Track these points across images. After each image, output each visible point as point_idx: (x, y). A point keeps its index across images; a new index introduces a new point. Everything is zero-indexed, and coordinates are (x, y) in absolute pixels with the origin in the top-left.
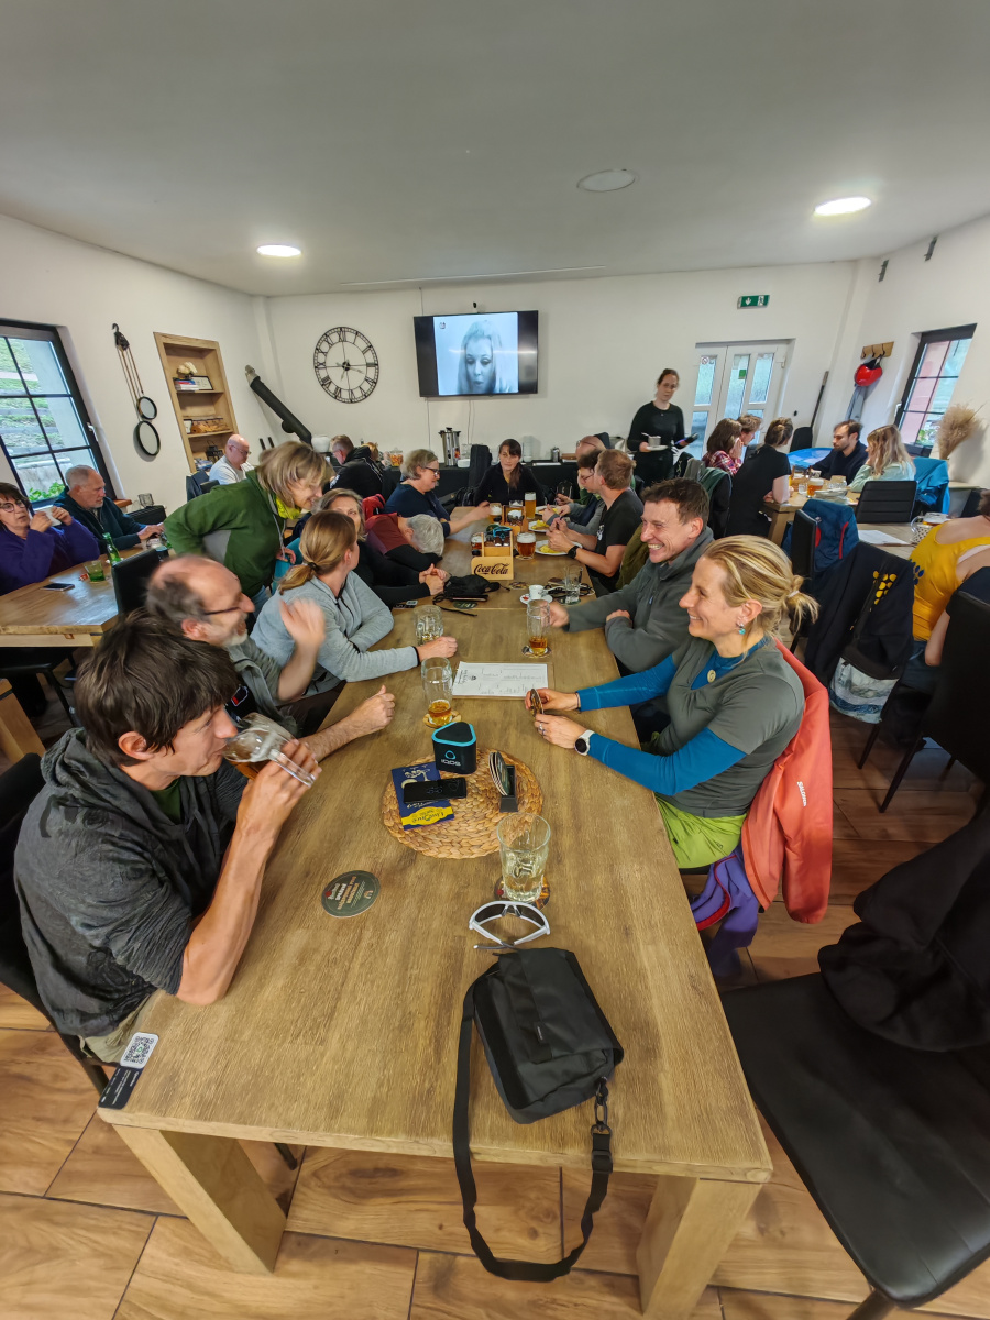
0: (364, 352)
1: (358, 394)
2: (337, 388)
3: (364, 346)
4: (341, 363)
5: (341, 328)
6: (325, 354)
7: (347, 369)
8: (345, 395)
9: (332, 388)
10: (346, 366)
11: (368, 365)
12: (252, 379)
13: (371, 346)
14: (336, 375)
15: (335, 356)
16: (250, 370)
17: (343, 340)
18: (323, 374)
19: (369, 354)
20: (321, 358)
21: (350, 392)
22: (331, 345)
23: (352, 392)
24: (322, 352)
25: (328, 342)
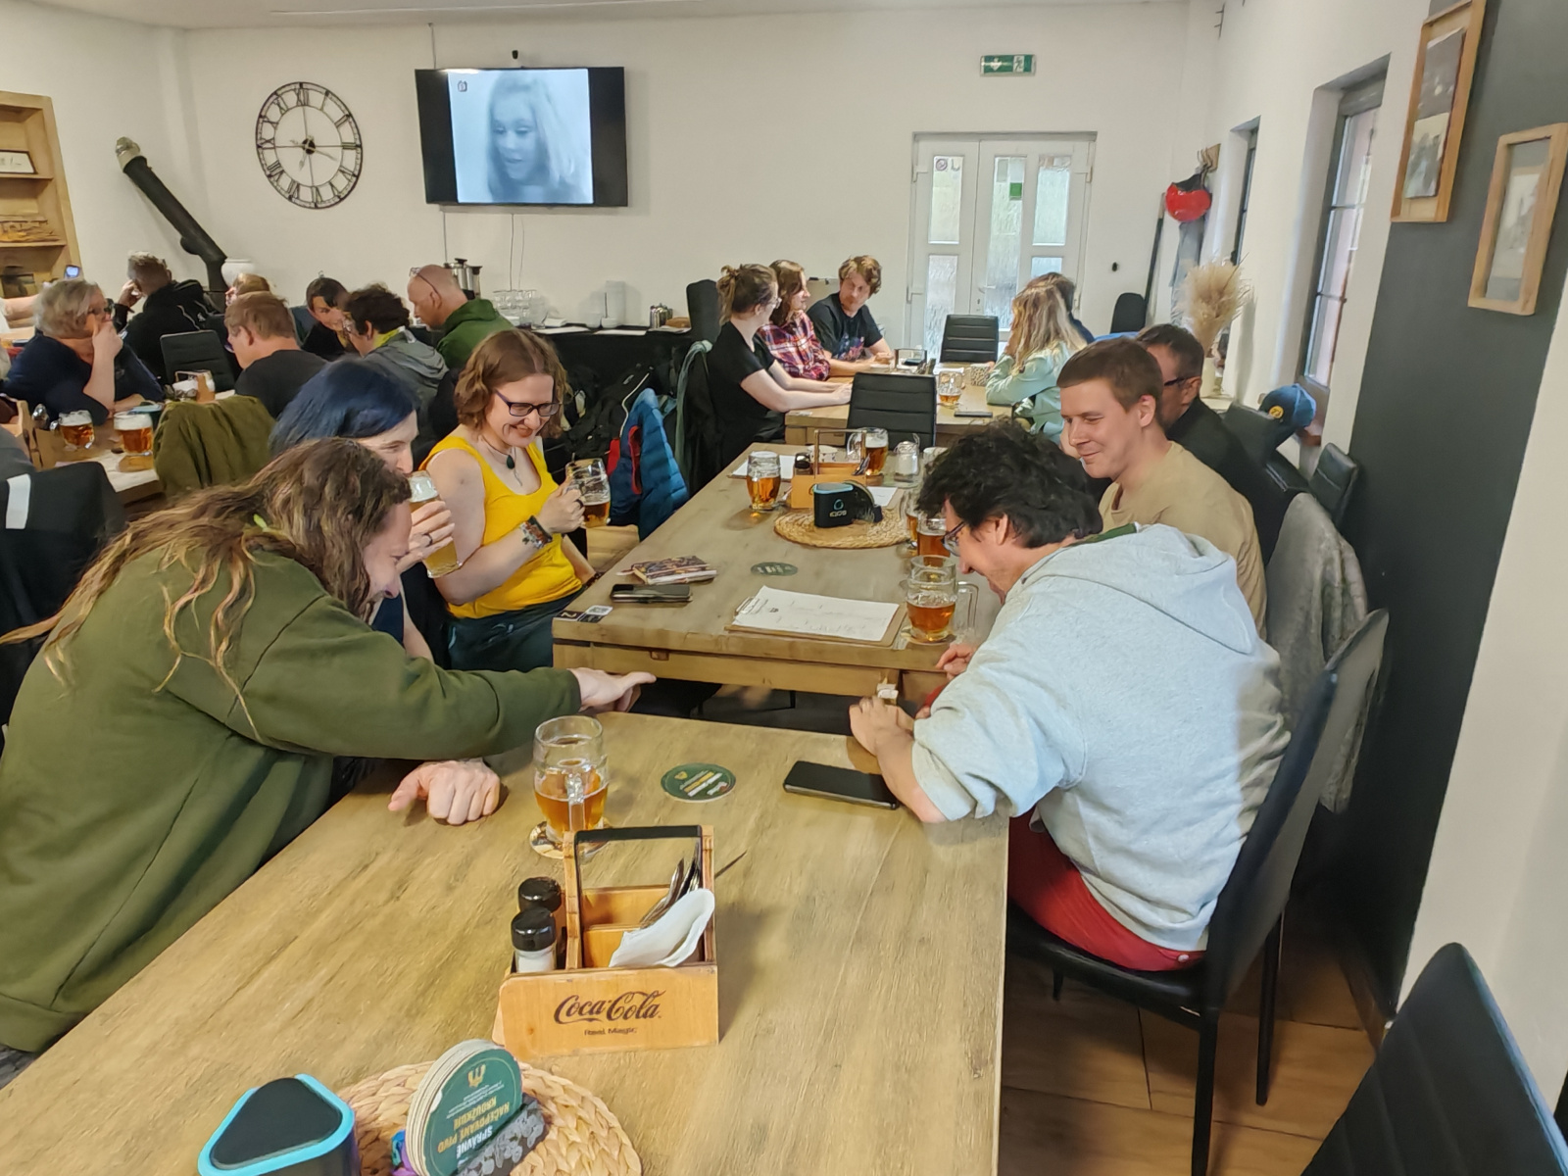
0: (338, 125)
1: (327, 194)
2: (293, 182)
3: (338, 114)
4: (300, 141)
5: (301, 84)
6: (275, 124)
7: (309, 152)
8: (306, 195)
9: (285, 182)
10: (310, 147)
11: (345, 146)
12: (129, 159)
13: (350, 115)
14: (291, 160)
15: (291, 128)
16: (125, 145)
17: (303, 104)
18: (270, 157)
19: (347, 129)
20: (268, 132)
21: (314, 190)
22: (284, 111)
23: (317, 190)
24: (269, 122)
25: (279, 105)
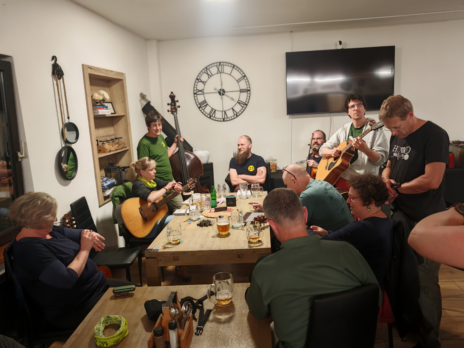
0: (238, 81)
1: (230, 114)
2: (213, 109)
3: (238, 75)
5: (220, 63)
6: (204, 83)
7: (220, 93)
8: (219, 115)
9: (208, 110)
10: (222, 92)
11: (241, 91)
12: (145, 103)
13: (245, 76)
14: (212, 99)
15: (212, 84)
16: (143, 97)
17: (220, 72)
18: (201, 98)
19: (243, 82)
20: (200, 86)
21: (224, 113)
22: (210, 76)
23: (225, 113)
24: (202, 81)
25: (207, 74)
